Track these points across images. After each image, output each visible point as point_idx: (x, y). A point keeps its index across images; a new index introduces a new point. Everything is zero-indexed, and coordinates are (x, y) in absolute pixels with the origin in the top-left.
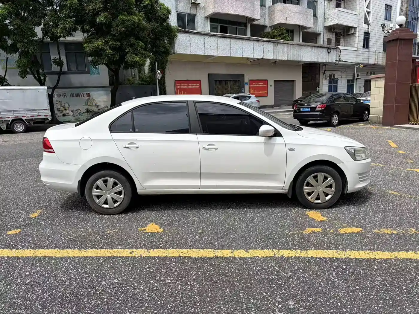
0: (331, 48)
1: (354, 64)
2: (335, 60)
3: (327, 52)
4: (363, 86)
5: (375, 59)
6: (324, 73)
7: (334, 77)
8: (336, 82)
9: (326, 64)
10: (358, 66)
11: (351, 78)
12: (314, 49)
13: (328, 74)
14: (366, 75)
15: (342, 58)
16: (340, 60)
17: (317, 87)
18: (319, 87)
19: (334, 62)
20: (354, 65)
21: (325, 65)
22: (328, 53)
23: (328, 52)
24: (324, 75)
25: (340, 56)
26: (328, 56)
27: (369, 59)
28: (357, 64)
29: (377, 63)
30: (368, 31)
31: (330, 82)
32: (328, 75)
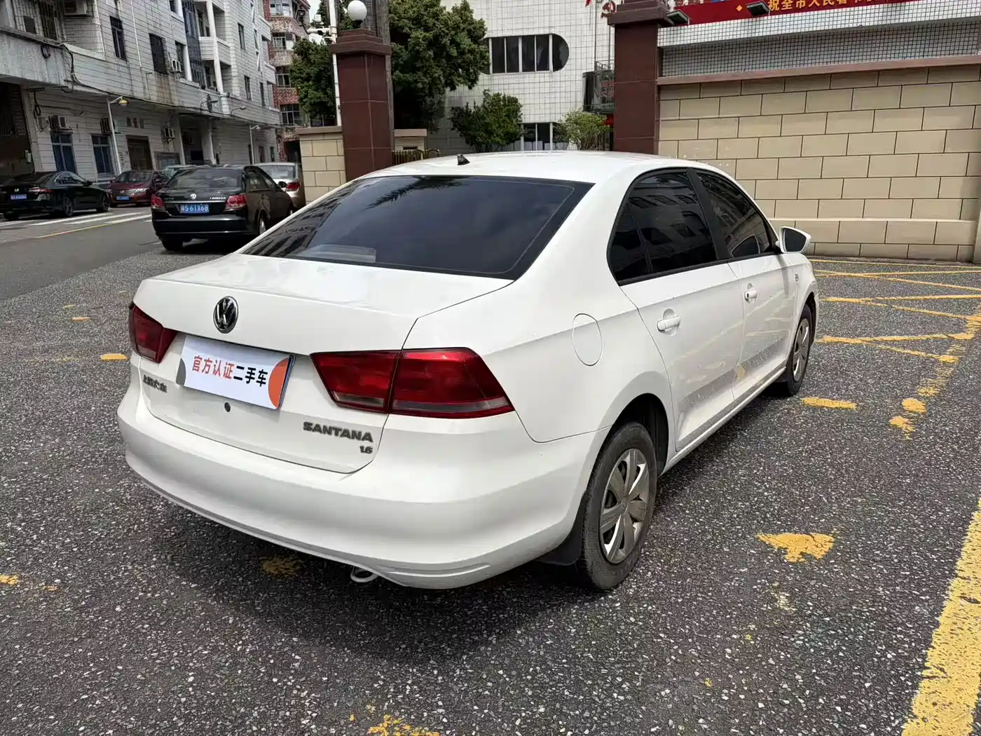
0: (50, 45)
1: (106, 94)
2: (65, 80)
3: (41, 55)
4: (127, 152)
5: (144, 88)
6: (37, 114)
7: (63, 124)
8: (68, 138)
9: (38, 88)
10: (114, 101)
11: (98, 130)
12: (7, 40)
13: (46, 115)
14: (126, 125)
15: (80, 77)
16: (75, 82)
17: (26, 151)
18: (30, 151)
19: (63, 83)
20: (105, 97)
21: (34, 91)
22: (43, 60)
23: (45, 57)
24: (35, 118)
25: (72, 71)
26: (44, 67)
27: (132, 85)
28: (111, 96)
29: (150, 99)
30: (118, 15)
31: (54, 139)
32: (47, 119)
